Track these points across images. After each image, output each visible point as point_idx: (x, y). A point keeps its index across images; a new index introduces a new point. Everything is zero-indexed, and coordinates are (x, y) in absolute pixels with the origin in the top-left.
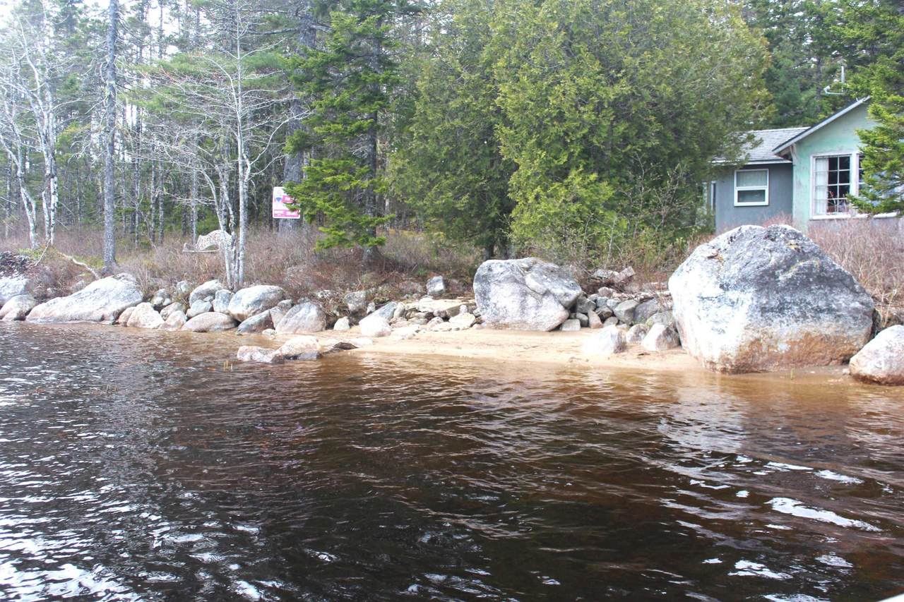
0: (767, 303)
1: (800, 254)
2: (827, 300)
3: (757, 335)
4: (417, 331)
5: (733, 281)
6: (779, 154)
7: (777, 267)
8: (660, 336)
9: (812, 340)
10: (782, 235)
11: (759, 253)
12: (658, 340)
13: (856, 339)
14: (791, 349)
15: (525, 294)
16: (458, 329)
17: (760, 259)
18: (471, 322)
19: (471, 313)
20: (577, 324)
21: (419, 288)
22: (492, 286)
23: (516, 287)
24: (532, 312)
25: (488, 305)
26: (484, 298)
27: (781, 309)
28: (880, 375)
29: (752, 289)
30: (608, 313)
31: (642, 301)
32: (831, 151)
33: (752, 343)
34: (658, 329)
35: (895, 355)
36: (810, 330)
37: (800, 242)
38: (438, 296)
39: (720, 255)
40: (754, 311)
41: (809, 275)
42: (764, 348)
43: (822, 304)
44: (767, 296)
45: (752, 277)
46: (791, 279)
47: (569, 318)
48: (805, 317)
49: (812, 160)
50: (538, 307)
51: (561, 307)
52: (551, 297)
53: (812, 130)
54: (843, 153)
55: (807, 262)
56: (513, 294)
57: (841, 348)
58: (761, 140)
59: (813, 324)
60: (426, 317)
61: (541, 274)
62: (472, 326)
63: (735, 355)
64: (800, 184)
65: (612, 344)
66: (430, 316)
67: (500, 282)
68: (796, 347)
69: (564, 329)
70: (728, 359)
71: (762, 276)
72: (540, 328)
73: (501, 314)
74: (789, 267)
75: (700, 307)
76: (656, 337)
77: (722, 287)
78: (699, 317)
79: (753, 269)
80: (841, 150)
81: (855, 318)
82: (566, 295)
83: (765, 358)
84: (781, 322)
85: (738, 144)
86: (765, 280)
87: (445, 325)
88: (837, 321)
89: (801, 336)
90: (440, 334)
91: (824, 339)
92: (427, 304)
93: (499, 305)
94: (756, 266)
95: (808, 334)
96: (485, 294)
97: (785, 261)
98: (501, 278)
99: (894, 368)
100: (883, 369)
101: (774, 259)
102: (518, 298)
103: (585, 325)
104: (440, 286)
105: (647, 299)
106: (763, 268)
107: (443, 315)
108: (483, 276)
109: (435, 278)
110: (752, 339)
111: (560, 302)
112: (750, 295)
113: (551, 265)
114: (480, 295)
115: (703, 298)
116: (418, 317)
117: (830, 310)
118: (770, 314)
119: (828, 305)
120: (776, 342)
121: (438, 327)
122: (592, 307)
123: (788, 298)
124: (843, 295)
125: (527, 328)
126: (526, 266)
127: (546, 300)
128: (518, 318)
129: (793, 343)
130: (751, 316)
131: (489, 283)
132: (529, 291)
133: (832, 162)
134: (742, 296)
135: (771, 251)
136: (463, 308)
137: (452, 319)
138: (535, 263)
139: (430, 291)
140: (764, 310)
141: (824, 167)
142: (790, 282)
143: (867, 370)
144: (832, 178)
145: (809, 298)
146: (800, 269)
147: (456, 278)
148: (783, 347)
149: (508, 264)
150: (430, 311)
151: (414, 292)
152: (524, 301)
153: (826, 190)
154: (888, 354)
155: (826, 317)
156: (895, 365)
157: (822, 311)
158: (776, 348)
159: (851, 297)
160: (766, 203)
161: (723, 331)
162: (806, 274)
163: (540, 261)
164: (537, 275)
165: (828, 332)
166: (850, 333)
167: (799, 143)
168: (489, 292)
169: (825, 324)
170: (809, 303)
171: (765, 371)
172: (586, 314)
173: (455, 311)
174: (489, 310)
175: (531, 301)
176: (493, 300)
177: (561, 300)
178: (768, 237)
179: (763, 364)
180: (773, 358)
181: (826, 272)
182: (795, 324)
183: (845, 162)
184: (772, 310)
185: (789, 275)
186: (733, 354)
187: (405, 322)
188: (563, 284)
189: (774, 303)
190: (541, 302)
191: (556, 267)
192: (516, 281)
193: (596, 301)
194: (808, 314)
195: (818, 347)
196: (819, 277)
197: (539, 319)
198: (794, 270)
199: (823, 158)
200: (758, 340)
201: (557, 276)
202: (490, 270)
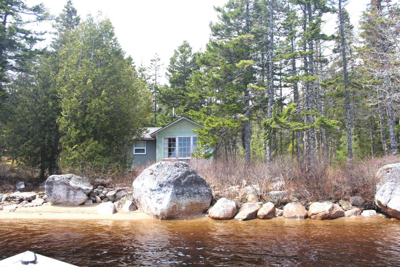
0: (178, 191)
1: (188, 173)
2: (198, 189)
3: (174, 204)
4: (17, 208)
5: (164, 183)
6: (151, 136)
7: (181, 177)
8: (130, 206)
9: (193, 204)
10: (181, 165)
11: (174, 172)
12: (129, 207)
13: (207, 204)
14: (186, 209)
15: (69, 190)
16: (37, 206)
17: (174, 174)
18: (42, 202)
19: (42, 198)
20: (91, 202)
21: (12, 187)
22: (54, 186)
23: (65, 187)
24: (72, 197)
25: (52, 195)
26: (50, 192)
27: (182, 194)
28: (221, 216)
29: (172, 186)
30: (104, 196)
31: (118, 191)
32: (169, 136)
33: (173, 207)
34: (129, 203)
35: (225, 209)
36: (193, 201)
37: (188, 168)
38: (22, 191)
39: (154, 173)
40: (173, 195)
41: (192, 180)
42: (177, 209)
43: (196, 191)
44: (178, 189)
45: (173, 181)
46: (186, 182)
47: (88, 199)
48: (191, 196)
49: (163, 139)
50: (75, 195)
51: (85, 195)
52: (81, 190)
53: (163, 128)
54: (173, 137)
55: (191, 175)
56: (64, 189)
57: (203, 207)
58: (149, 131)
59: (193, 199)
60: (19, 201)
61: (76, 181)
62: (42, 204)
63: (167, 212)
64: (159, 147)
65: (112, 210)
66: (21, 200)
67: (58, 184)
68: (188, 208)
69: (86, 204)
70: (164, 214)
71: (176, 181)
72: (75, 204)
73: (58, 198)
74: (185, 177)
75: (151, 194)
76: (129, 206)
77: (160, 185)
78: (150, 198)
79: (172, 178)
80: (173, 136)
81: (207, 196)
82: (88, 189)
83: (177, 213)
84: (183, 198)
85: (141, 131)
86: (177, 183)
87: (29, 204)
88: (201, 197)
89: (190, 204)
90: (28, 209)
91: (197, 204)
92: (18, 195)
93: (57, 195)
94: (173, 177)
95: (192, 203)
96: (50, 190)
97: (184, 175)
98: (58, 183)
99: (226, 214)
100: (222, 214)
101: (180, 174)
102: (66, 191)
103: (95, 202)
104: (23, 186)
105: (120, 190)
106: (176, 178)
107: (29, 199)
108: (50, 182)
109: (20, 183)
110: (173, 206)
111: (85, 193)
112: (172, 189)
113: (79, 177)
114: (48, 190)
115: (152, 190)
116: (15, 201)
117: (199, 193)
118: (179, 196)
119: (198, 191)
120: (181, 206)
121: (26, 205)
122: (97, 194)
123: (185, 189)
124: (203, 188)
125: (70, 204)
126: (69, 177)
127: (78, 192)
128: (66, 200)
129: (187, 206)
130: (173, 197)
131: (53, 185)
132: (71, 188)
133: (170, 140)
134: (169, 189)
135: (178, 171)
136: (37, 196)
137: (33, 201)
138: (72, 176)
139: (18, 188)
140: (177, 194)
141: (167, 141)
142: (186, 183)
143: (217, 215)
144: (170, 145)
145: (192, 189)
146: (189, 178)
147: (30, 182)
148: (184, 208)
149: (62, 177)
150: (22, 198)
151: (11, 189)
152: (69, 192)
153: (168, 149)
154: (223, 209)
155: (197, 196)
156: (226, 212)
157: (196, 194)
158: (181, 209)
159: (205, 188)
160: (145, 153)
161: (161, 203)
162: (191, 180)
163: (74, 175)
164: (74, 181)
165: (198, 201)
166: (205, 201)
167: (158, 133)
168: (52, 189)
169: (197, 199)
170: (192, 191)
171: (178, 218)
172: (94, 197)
173: (34, 198)
174: (52, 197)
175: (72, 192)
176: (54, 192)
177: (85, 192)
178: (176, 166)
179: (177, 215)
180: (180, 212)
181: (197, 179)
182: (187, 199)
183: (174, 140)
184: (180, 194)
185: (185, 180)
186: (166, 212)
187: (8, 203)
188: (85, 185)
189: (180, 191)
190: (76, 192)
191: (81, 178)
192: (65, 184)
193: (98, 192)
194: (192, 195)
195: (195, 207)
196: (195, 181)
197: (75, 200)
198: (187, 178)
199: (167, 138)
200: (175, 206)
201: (82, 181)
202: (53, 179)
